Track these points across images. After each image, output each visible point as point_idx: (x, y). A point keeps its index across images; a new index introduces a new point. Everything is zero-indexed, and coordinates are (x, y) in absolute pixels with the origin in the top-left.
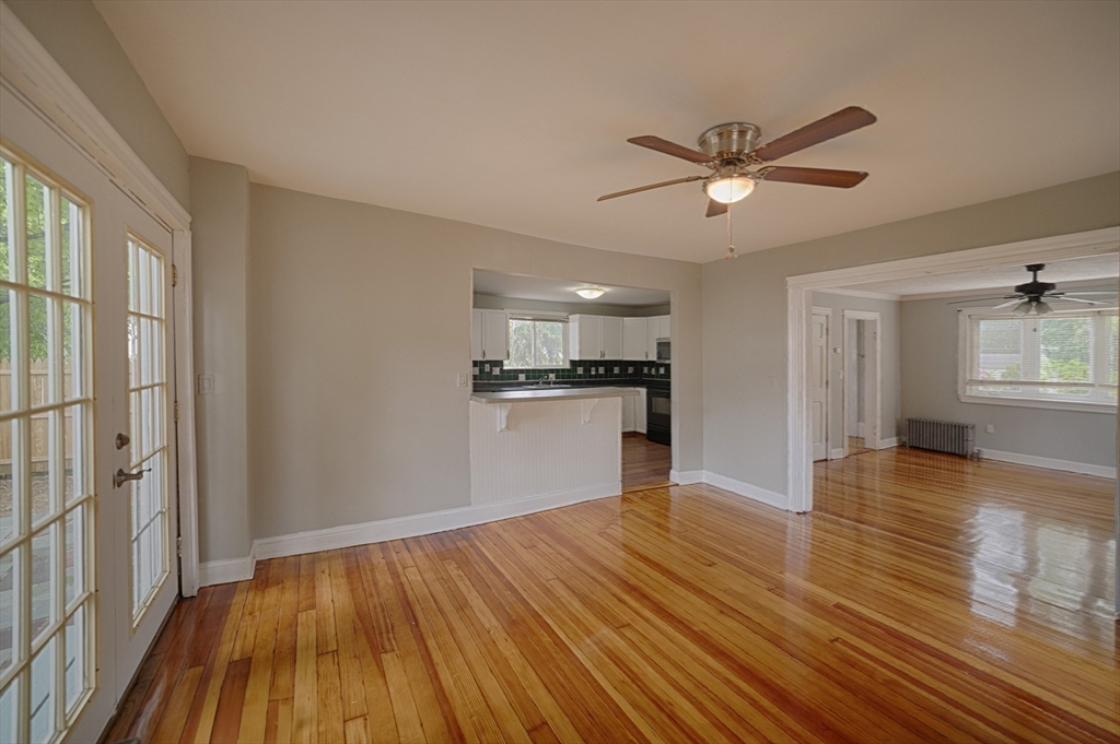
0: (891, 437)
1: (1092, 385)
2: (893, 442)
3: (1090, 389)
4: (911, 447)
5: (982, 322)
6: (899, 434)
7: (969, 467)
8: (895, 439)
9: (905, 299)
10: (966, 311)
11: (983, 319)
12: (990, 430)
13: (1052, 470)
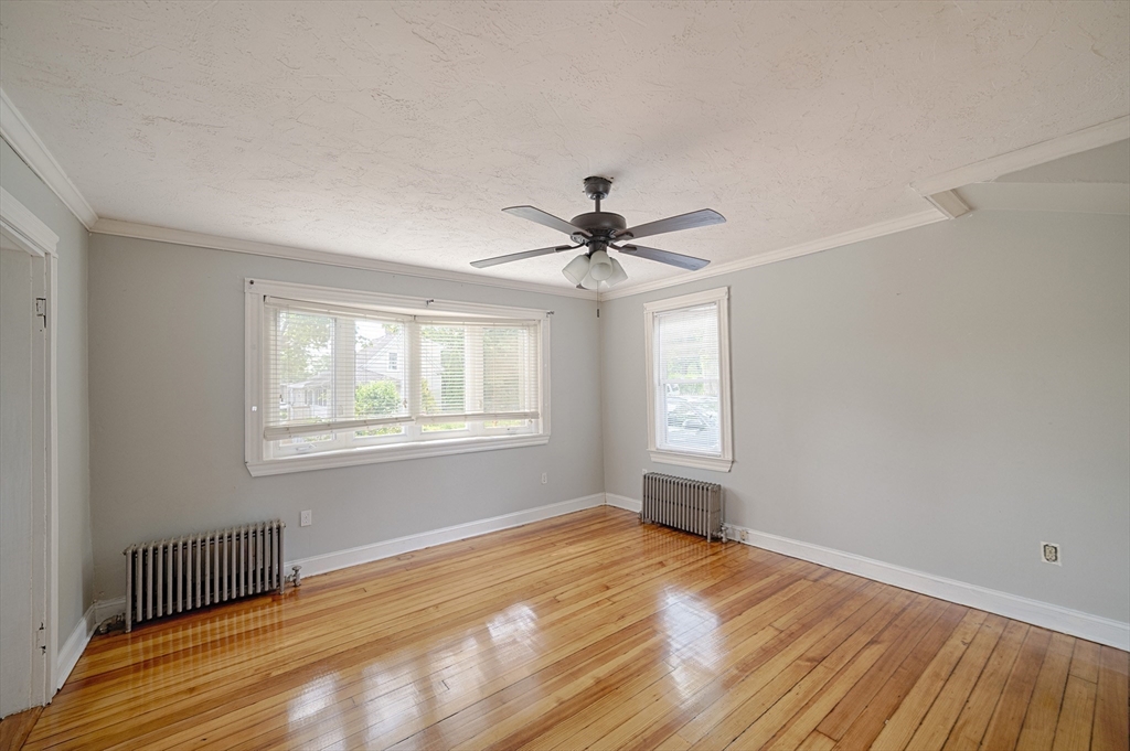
1: (411, 420)
10: (262, 286)
11: (288, 308)
12: (307, 517)
13: (398, 558)
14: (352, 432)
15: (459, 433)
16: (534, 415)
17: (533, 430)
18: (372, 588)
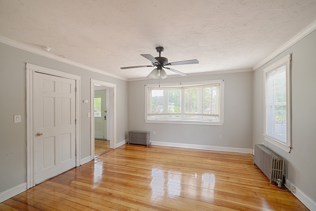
0: (123, 140)
1: (181, 114)
2: (124, 142)
3: (180, 115)
4: (130, 144)
5: (152, 91)
6: (126, 138)
7: (148, 149)
8: (124, 141)
9: (130, 80)
10: (148, 86)
11: (153, 89)
12: (154, 133)
13: (171, 147)
14: (168, 116)
15: (195, 119)
16: (217, 115)
17: (218, 121)
18: (158, 151)
